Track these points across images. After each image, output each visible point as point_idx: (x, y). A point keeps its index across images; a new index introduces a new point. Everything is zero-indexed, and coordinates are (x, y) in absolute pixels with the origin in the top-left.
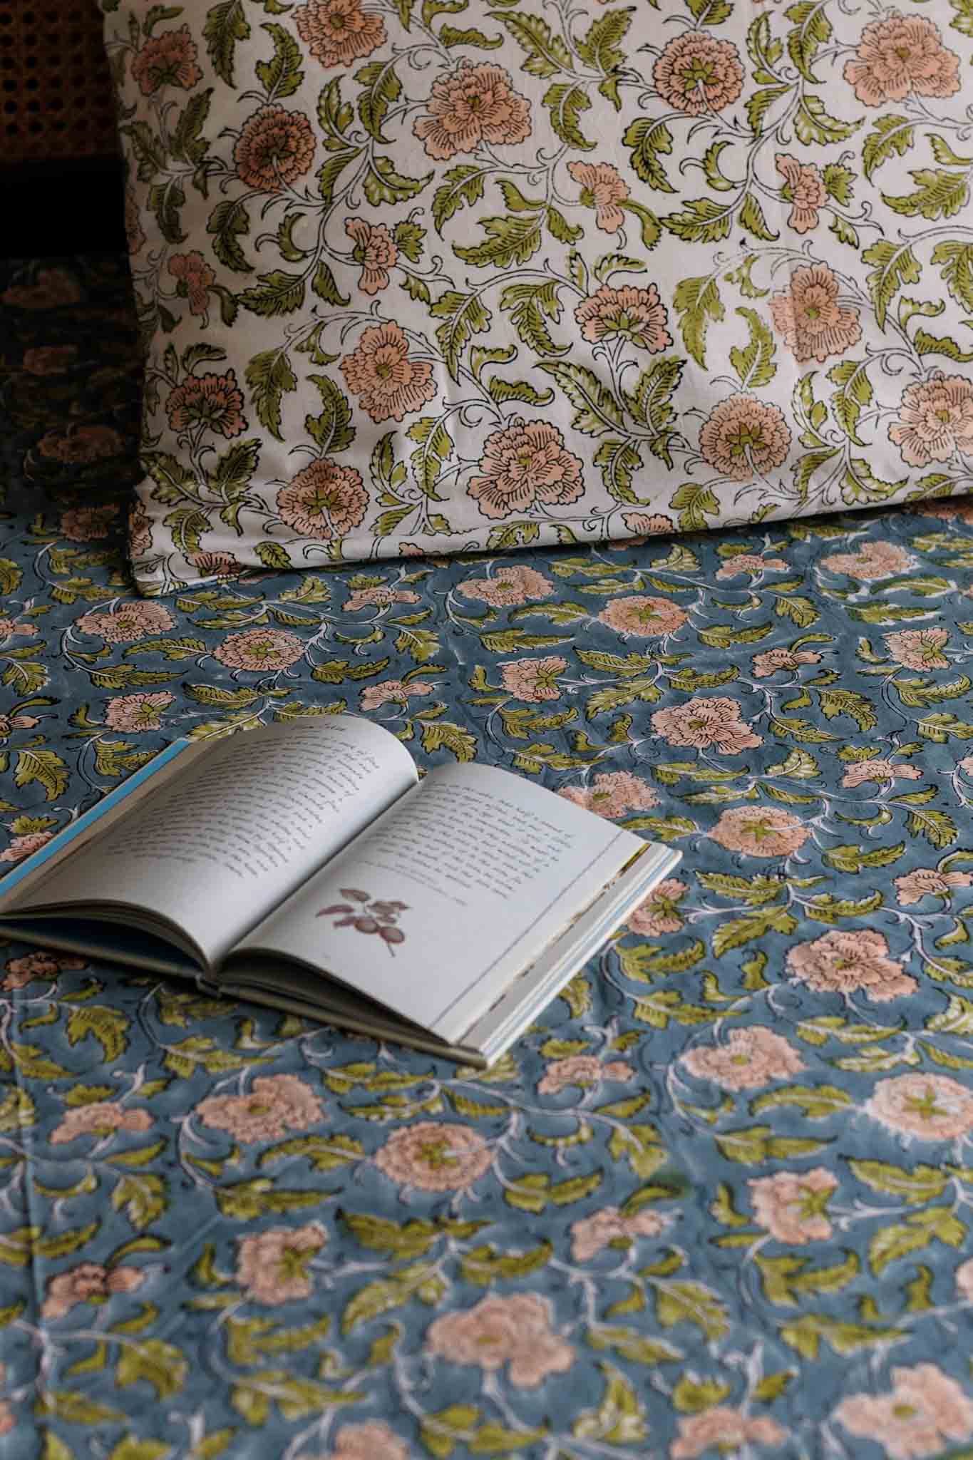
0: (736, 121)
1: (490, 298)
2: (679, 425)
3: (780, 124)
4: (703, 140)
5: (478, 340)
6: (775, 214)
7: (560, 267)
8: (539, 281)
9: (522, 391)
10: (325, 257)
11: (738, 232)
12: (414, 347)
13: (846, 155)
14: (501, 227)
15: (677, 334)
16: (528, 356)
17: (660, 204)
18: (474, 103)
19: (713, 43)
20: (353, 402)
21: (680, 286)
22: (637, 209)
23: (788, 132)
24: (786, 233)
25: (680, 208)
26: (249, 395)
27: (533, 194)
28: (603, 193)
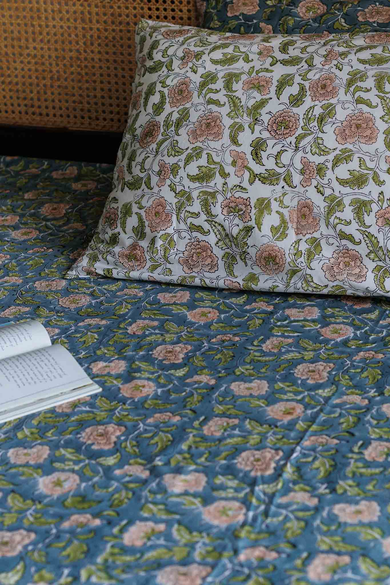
0: (291, 143)
1: (195, 194)
2: (249, 250)
3: (306, 146)
4: (278, 148)
5: (188, 208)
6: (297, 178)
7: (220, 187)
8: (212, 191)
9: (199, 229)
10: (150, 172)
11: (282, 183)
12: (168, 207)
13: (327, 161)
14: (204, 169)
15: (253, 217)
16: (203, 217)
17: (258, 169)
18: (208, 125)
19: (292, 114)
20: (147, 223)
21: (258, 200)
22: (249, 169)
23: (308, 149)
24: (299, 186)
25: (264, 172)
26: (120, 216)
27: (217, 159)
28: (239, 162)
